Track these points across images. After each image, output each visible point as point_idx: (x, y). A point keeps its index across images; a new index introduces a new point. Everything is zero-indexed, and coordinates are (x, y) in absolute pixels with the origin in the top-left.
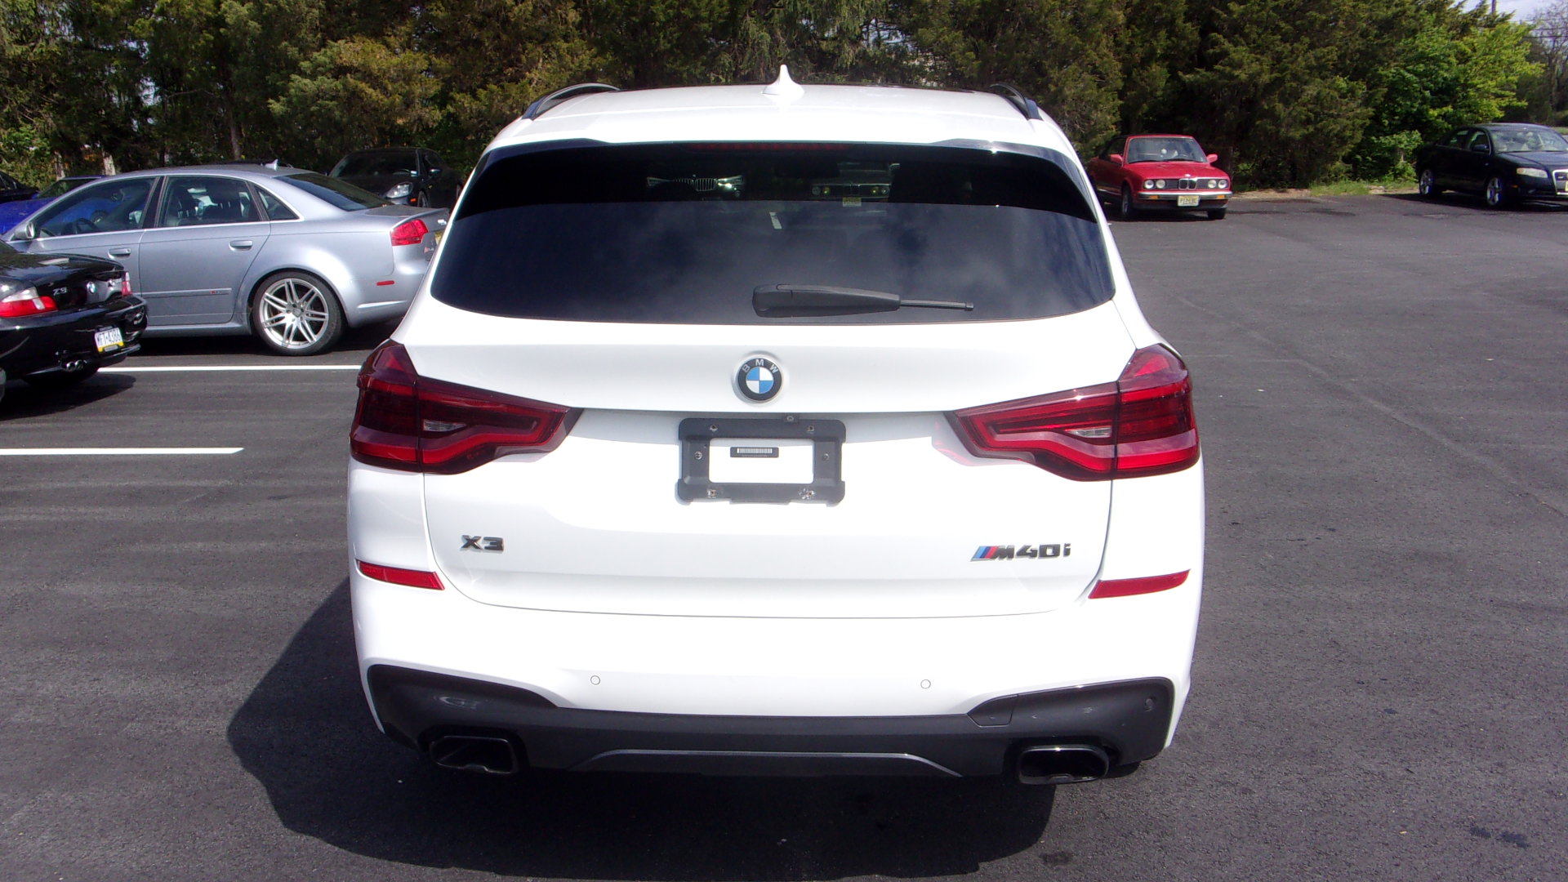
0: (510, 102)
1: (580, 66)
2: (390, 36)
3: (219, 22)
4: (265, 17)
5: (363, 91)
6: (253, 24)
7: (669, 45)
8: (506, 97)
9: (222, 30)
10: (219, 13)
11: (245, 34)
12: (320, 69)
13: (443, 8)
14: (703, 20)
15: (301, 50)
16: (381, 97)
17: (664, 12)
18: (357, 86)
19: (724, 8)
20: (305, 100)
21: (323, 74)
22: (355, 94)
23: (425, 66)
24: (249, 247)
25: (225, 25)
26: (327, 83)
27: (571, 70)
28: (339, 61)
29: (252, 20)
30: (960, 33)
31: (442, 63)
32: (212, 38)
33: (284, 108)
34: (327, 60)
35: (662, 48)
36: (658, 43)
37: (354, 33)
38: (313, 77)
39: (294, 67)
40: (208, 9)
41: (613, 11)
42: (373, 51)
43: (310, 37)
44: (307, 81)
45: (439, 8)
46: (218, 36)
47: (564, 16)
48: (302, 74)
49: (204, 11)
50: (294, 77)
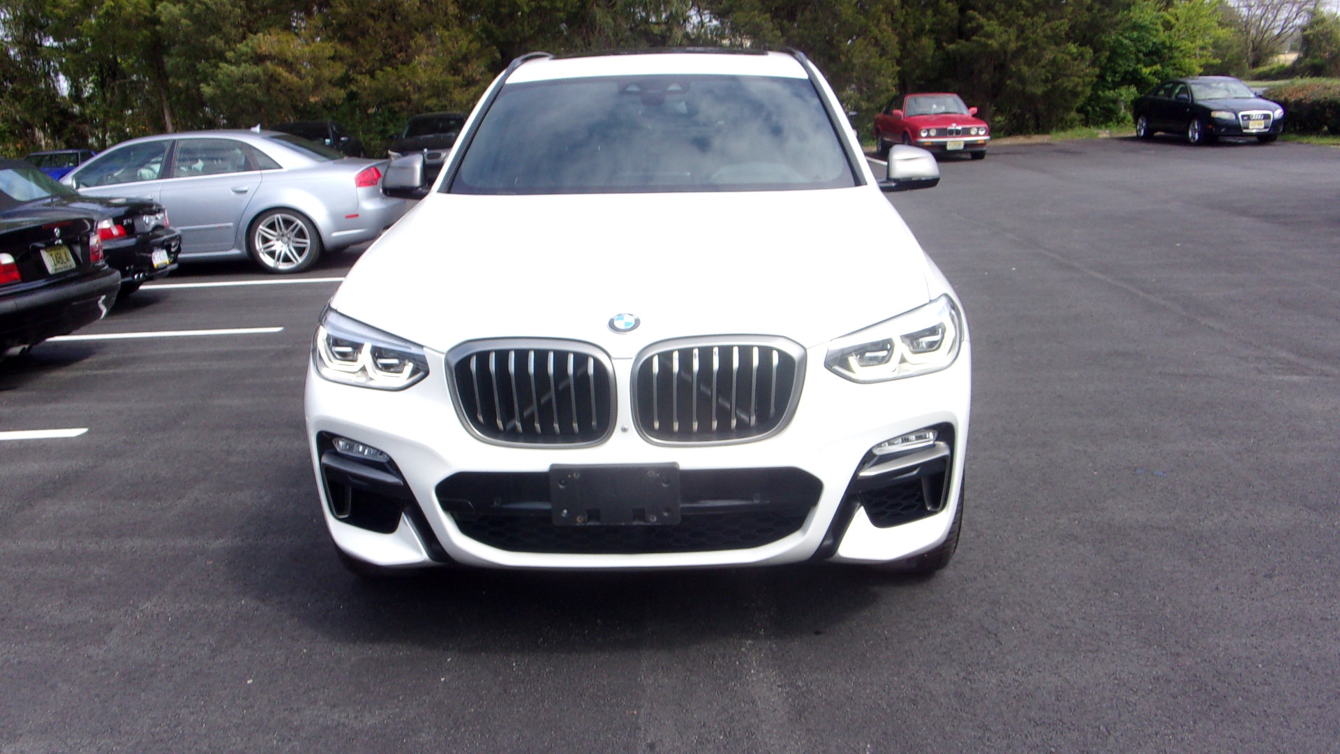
0: (403, 80)
1: (460, 50)
3: (154, 21)
4: (195, 16)
5: (280, 75)
6: (184, 21)
7: (532, 32)
8: (399, 78)
9: (158, 28)
10: (155, 13)
11: (178, 30)
12: (243, 58)
13: (345, 5)
14: (559, 10)
15: (227, 43)
16: (296, 79)
18: (275, 71)
20: (231, 84)
21: (246, 62)
22: (273, 78)
23: (332, 53)
24: (246, 192)
25: (160, 23)
26: (249, 69)
27: (452, 53)
28: (259, 51)
29: (185, 18)
30: (768, 16)
31: (345, 50)
32: (149, 34)
33: (214, 91)
34: (249, 50)
36: (523, 30)
37: (271, 27)
38: (237, 63)
39: (221, 56)
40: (145, 9)
42: (287, 41)
43: (233, 32)
44: (233, 68)
46: (155, 32)
47: (444, 9)
48: (229, 62)
49: (142, 11)
50: (222, 65)
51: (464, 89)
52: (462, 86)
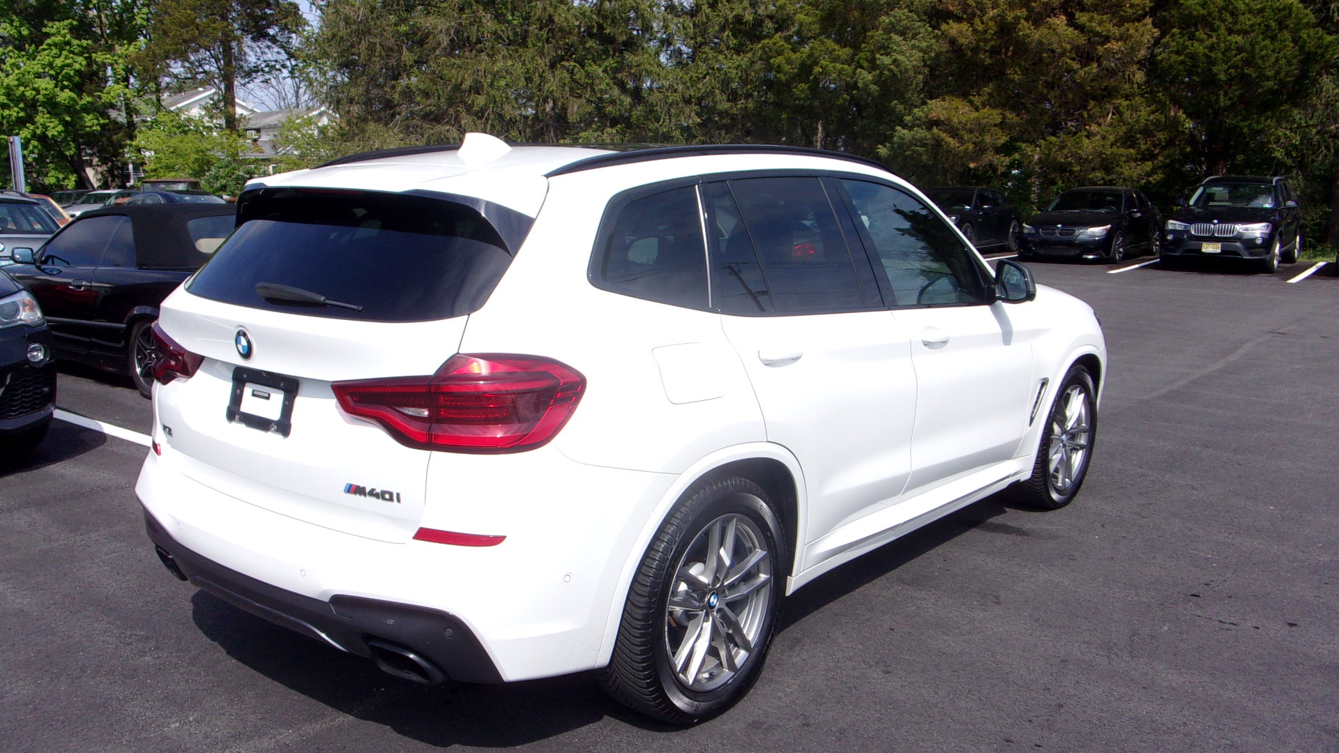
0: (1065, 151)
1: (1137, 121)
2: (975, 96)
3: (855, 86)
4: (884, 82)
5: (943, 140)
6: (874, 87)
9: (854, 92)
11: (869, 94)
12: (917, 122)
13: (1019, 73)
14: (1268, 79)
15: (906, 107)
16: (957, 145)
17: (1226, 71)
18: (940, 136)
19: (1293, 67)
20: (903, 146)
21: (919, 126)
22: (938, 143)
23: (998, 120)
25: (856, 87)
26: (921, 133)
27: (1129, 124)
28: (930, 116)
29: (875, 84)
31: (1011, 116)
32: (848, 98)
33: (888, 152)
34: (923, 115)
35: (1222, 104)
36: (1217, 100)
37: (947, 93)
38: (911, 128)
39: (899, 120)
40: (847, 75)
41: (1175, 71)
42: (958, 108)
43: (915, 97)
44: (905, 131)
45: (1016, 72)
46: (852, 96)
47: (1131, 76)
48: (904, 126)
50: (898, 128)
51: (1139, 163)
52: (1136, 160)
